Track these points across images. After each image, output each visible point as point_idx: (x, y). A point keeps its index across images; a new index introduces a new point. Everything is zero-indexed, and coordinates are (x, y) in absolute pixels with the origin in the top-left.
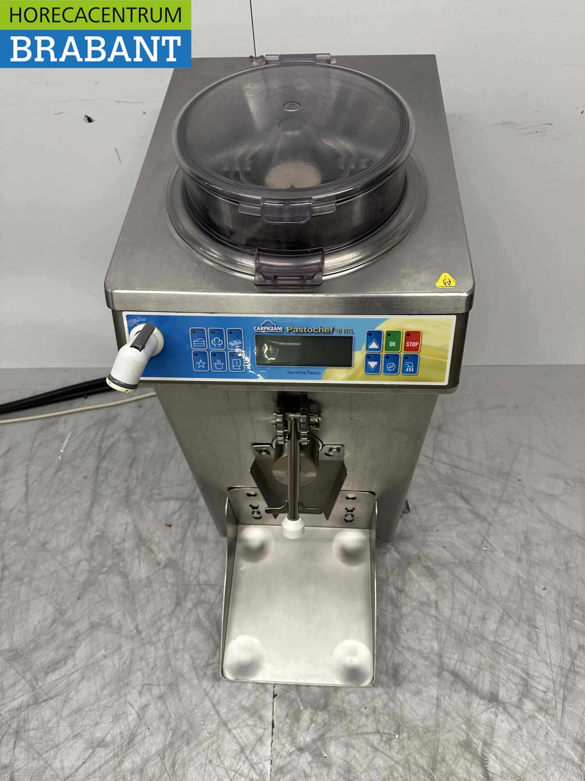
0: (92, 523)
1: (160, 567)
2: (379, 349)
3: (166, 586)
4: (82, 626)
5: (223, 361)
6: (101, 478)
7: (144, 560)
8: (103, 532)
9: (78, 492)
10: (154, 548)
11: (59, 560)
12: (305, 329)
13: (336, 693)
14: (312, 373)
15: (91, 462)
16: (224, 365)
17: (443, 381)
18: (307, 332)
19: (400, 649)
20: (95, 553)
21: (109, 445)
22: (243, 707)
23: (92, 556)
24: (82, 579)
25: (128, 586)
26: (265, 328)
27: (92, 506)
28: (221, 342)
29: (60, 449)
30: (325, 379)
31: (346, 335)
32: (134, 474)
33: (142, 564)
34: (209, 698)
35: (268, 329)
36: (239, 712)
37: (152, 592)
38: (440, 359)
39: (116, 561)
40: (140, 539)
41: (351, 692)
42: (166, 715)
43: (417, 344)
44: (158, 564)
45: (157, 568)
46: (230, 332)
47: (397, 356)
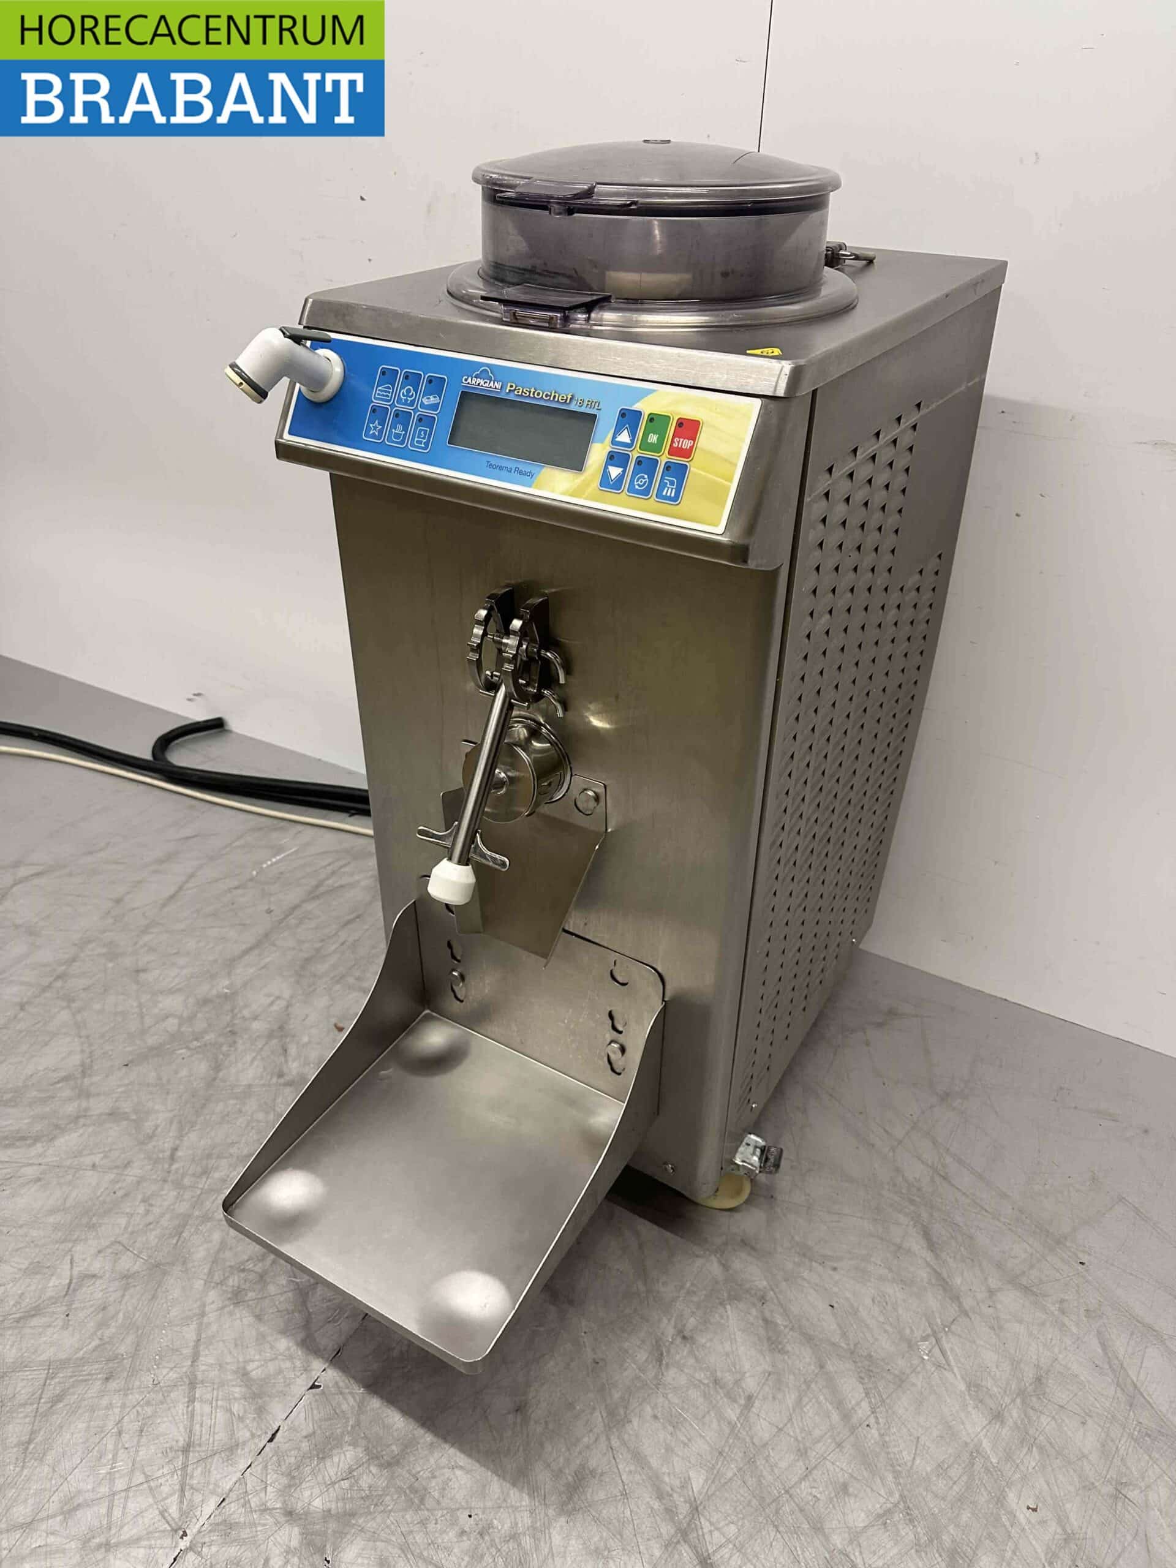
0: (229, 974)
1: (282, 1081)
2: (631, 445)
3: (267, 1113)
4: (99, 1106)
5: (406, 427)
6: (292, 921)
7: (263, 1059)
8: (235, 993)
9: (244, 925)
10: (293, 1050)
11: (143, 1000)
12: (532, 390)
13: (432, 1453)
14: (521, 473)
15: (293, 896)
16: (405, 435)
19: (615, 1443)
20: (199, 1015)
21: (336, 885)
22: (244, 1374)
23: (192, 1018)
24: (151, 1041)
25: (211, 1083)
26: (479, 381)
27: (246, 952)
28: (412, 395)
29: (262, 863)
30: (539, 489)
31: (588, 411)
32: (343, 935)
33: (256, 1063)
34: (201, 1323)
35: (482, 382)
36: (230, 1377)
37: (240, 1111)
38: (720, 480)
39: (221, 1040)
40: (281, 1028)
41: (461, 1468)
42: (111, 1310)
43: (690, 443)
44: (281, 1075)
45: (274, 1080)
46: (430, 381)
47: (655, 462)
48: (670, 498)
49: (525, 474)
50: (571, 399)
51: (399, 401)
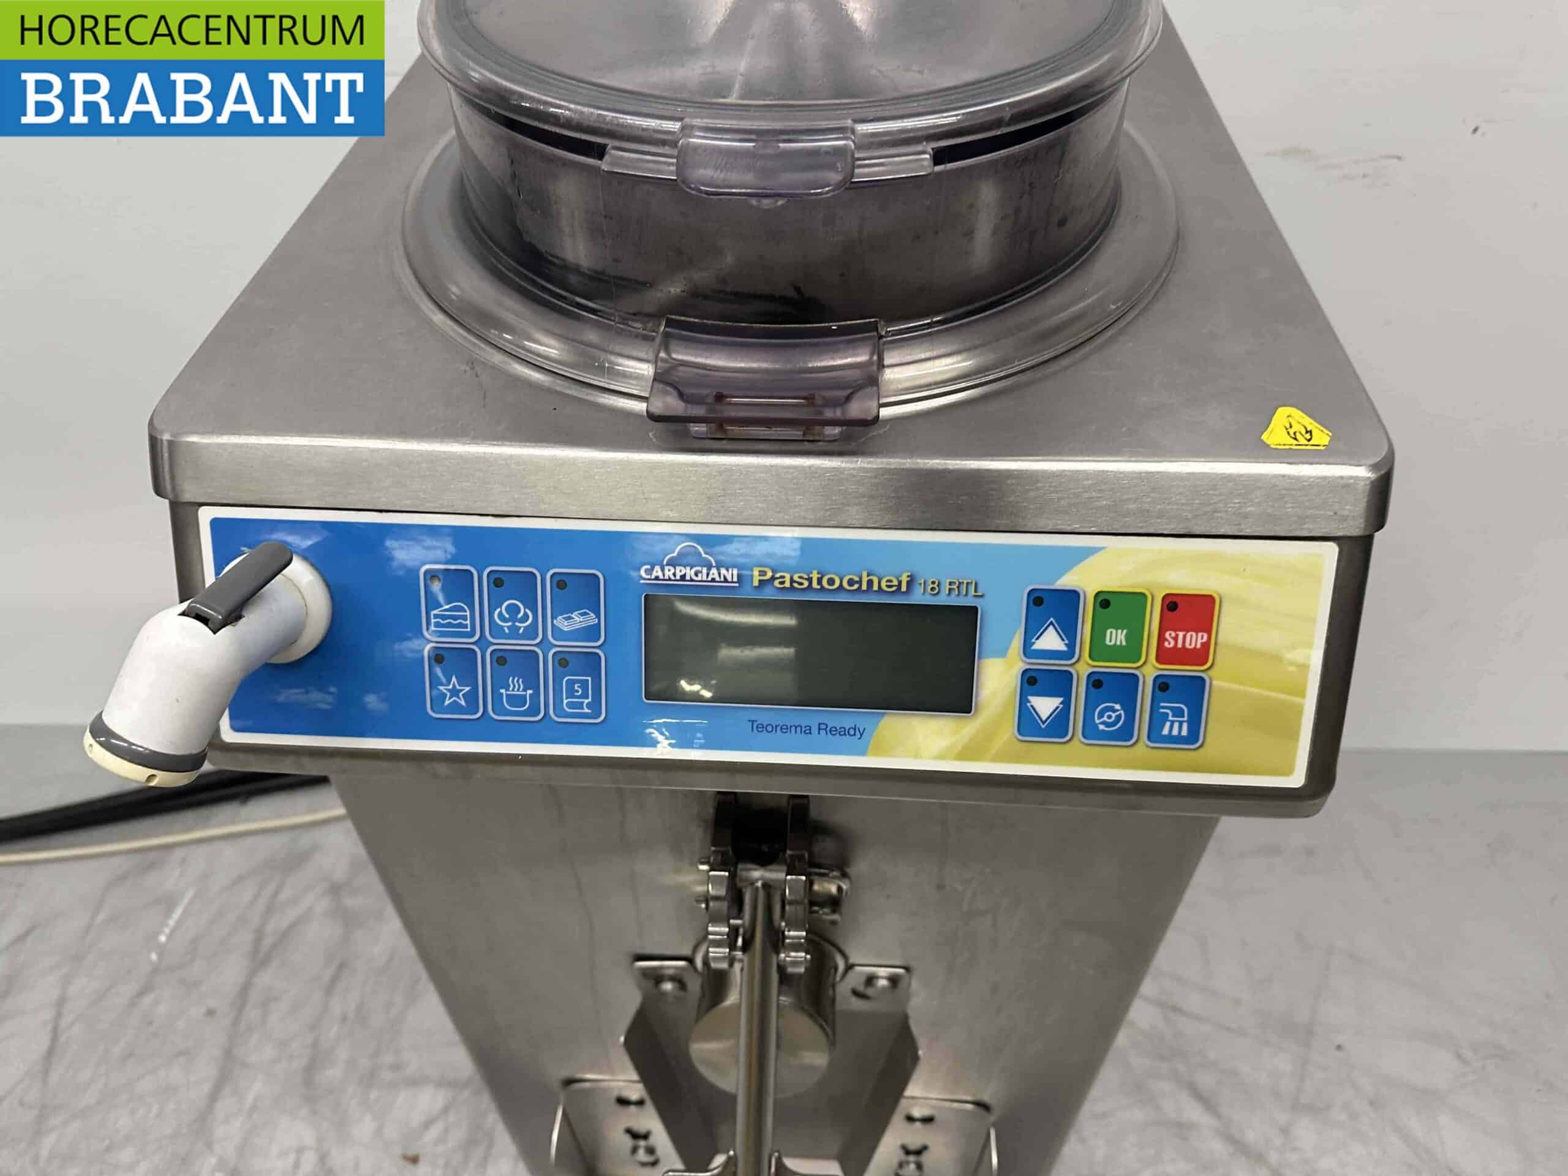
0: (209, 1145)
2: (1069, 654)
5: (532, 682)
6: (252, 1014)
9: (185, 1053)
12: (815, 576)
14: (833, 731)
15: (231, 972)
16: (536, 696)
17: (1288, 772)
18: (823, 588)
21: (284, 925)
26: (680, 571)
27: (214, 1096)
28: (526, 616)
29: (157, 934)
30: (877, 753)
31: (955, 601)
32: (337, 1007)
35: (690, 573)
38: (1282, 696)
43: (1201, 638)
46: (560, 583)
47: (1132, 680)
48: (1179, 739)
49: (844, 732)
50: (909, 583)
51: (496, 631)
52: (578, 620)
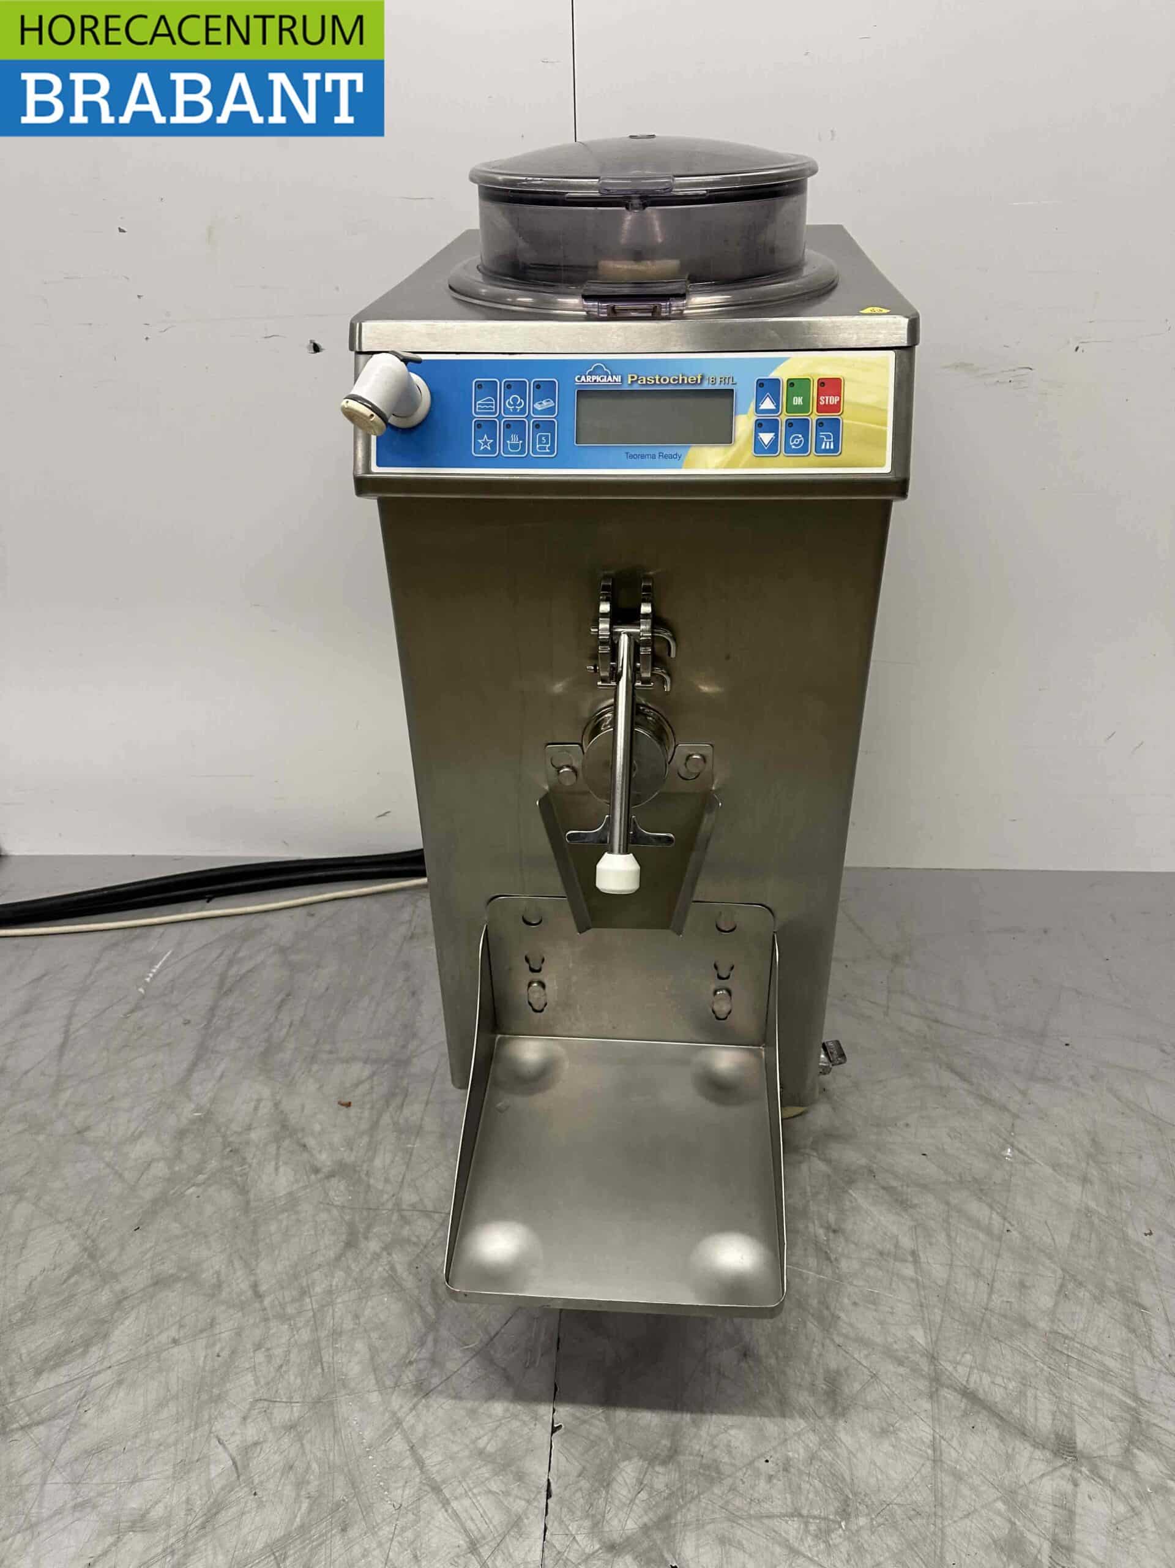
0: (189, 1097)
1: (320, 1176)
2: (776, 411)
3: (329, 1211)
4: (135, 1282)
5: (522, 437)
6: (219, 1023)
7: (286, 1163)
8: (209, 1113)
9: (169, 1045)
10: (311, 1142)
11: (107, 1159)
12: (657, 378)
14: (666, 456)
15: (202, 998)
16: (523, 445)
17: (883, 465)
18: (661, 384)
19: (839, 1340)
20: (185, 1148)
21: (242, 972)
22: (480, 1454)
23: (178, 1154)
24: (149, 1193)
25: (246, 1207)
26: (595, 377)
27: (192, 1069)
28: (521, 404)
29: (144, 977)
30: (687, 467)
31: (723, 387)
32: (285, 1018)
33: (281, 1170)
34: (403, 1431)
35: (598, 379)
36: (469, 1463)
37: (298, 1221)
38: (876, 426)
39: (227, 1162)
40: (284, 1127)
41: (732, 1427)
42: (300, 1466)
43: (836, 399)
44: (316, 1170)
45: (313, 1177)
46: (538, 386)
47: (806, 422)
48: (830, 451)
49: (673, 457)
50: (702, 379)
51: (507, 411)
52: (545, 404)
